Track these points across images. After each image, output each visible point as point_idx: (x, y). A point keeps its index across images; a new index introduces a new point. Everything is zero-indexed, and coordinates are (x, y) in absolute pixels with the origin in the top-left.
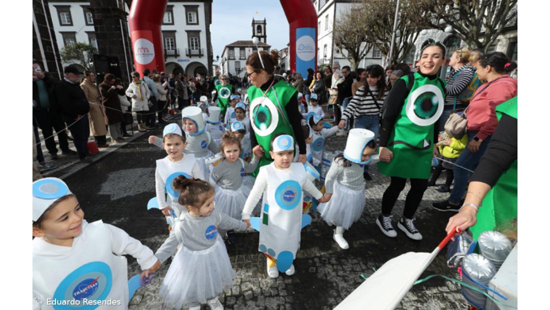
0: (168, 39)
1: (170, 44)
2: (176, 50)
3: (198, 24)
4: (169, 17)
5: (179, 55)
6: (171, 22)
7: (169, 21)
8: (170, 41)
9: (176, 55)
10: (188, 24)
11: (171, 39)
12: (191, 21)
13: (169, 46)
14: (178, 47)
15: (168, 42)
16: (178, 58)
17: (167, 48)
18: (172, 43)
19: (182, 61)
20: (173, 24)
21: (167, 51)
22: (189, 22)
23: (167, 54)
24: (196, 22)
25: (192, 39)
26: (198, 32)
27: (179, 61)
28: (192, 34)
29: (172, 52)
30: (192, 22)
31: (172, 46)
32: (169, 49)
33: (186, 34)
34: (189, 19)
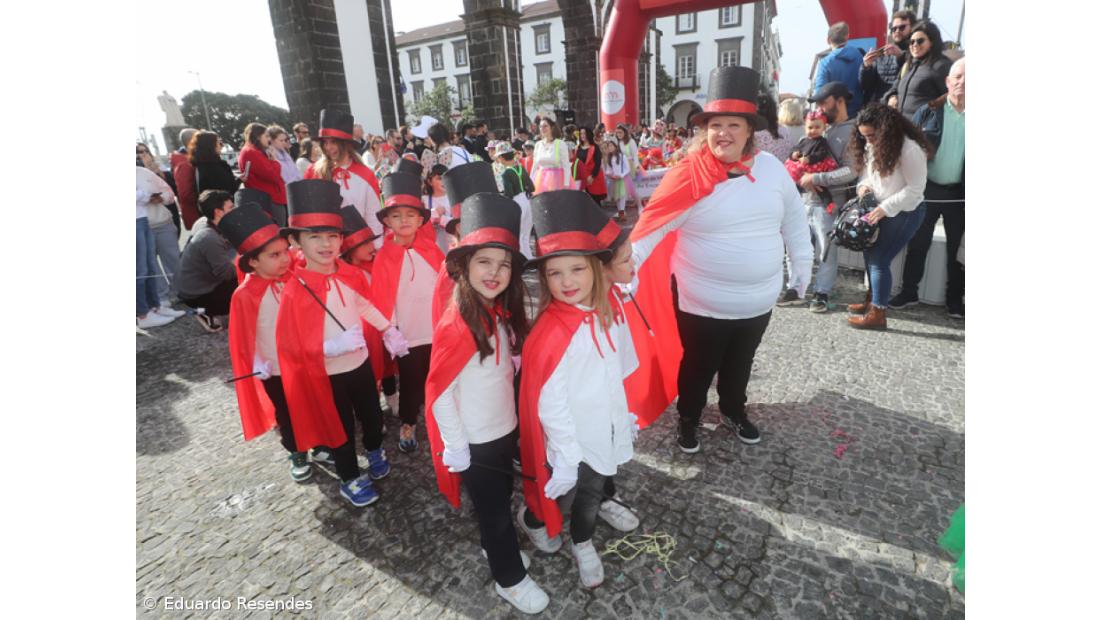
0: (684, 60)
1: (686, 67)
2: (695, 78)
3: (739, 24)
4: (689, 20)
5: (699, 87)
6: (692, 27)
7: (689, 26)
8: (686, 62)
9: (694, 87)
10: (721, 27)
11: (690, 59)
12: (727, 20)
13: (683, 70)
14: (699, 71)
15: (683, 65)
16: (698, 92)
17: (680, 75)
18: (689, 65)
19: (702, 96)
20: (695, 30)
21: (681, 80)
22: (724, 23)
23: (680, 85)
24: (736, 21)
25: (726, 55)
26: (740, 39)
27: (698, 97)
28: (726, 45)
29: (688, 82)
30: (730, 23)
31: (689, 70)
32: (684, 77)
33: (716, 45)
34: (724, 17)
